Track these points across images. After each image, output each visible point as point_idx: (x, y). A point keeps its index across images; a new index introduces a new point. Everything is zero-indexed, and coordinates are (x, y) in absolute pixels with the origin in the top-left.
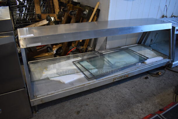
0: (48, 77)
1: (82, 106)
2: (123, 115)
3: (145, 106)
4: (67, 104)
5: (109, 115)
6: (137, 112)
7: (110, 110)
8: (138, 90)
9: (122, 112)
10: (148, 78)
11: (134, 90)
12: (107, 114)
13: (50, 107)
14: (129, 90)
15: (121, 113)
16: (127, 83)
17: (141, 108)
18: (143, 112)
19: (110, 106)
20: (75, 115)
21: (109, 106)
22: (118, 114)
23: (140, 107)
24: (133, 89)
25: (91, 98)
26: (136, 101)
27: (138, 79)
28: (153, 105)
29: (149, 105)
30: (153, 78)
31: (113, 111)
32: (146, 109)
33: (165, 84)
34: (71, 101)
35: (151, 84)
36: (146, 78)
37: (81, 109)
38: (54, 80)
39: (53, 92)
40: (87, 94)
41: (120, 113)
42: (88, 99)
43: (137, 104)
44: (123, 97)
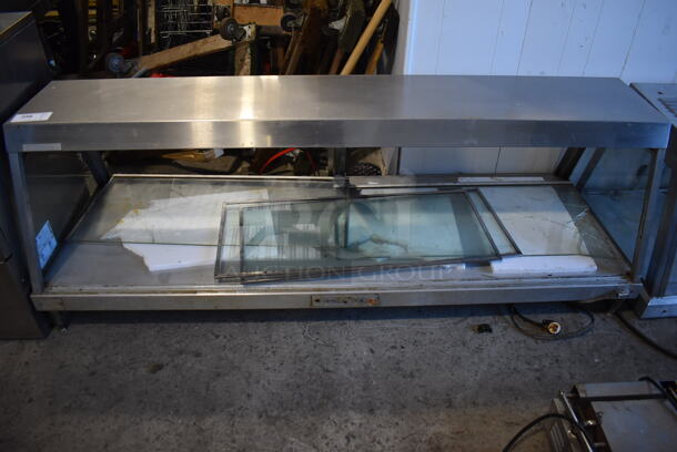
0: (119, 239)
1: (181, 353)
2: (273, 428)
3: (372, 430)
4: (149, 331)
5: (232, 409)
6: (325, 437)
7: (249, 396)
8: (402, 365)
9: (278, 418)
10: (490, 331)
11: (390, 358)
12: (229, 405)
13: (103, 325)
14: (372, 351)
15: (272, 420)
16: (388, 324)
17: (351, 428)
18: (347, 444)
19: (262, 382)
20: (143, 371)
21: (258, 382)
22: (261, 417)
23: (353, 424)
24: (393, 353)
25: (225, 337)
26: (359, 401)
27: (449, 321)
28: (404, 438)
29: (391, 432)
30: (512, 335)
31: (254, 402)
32: (367, 438)
33: (539, 379)
34: (166, 325)
35: (476, 360)
36: (484, 329)
37: (173, 361)
38: (131, 252)
39: (96, 288)
40: (225, 321)
41: (268, 417)
42: (217, 337)
43: (351, 413)
44: (328, 371)
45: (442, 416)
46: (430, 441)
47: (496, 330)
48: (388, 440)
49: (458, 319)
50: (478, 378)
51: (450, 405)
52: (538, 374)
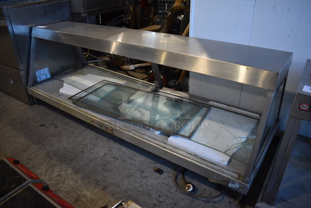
2: (44, 158)
3: (68, 178)
5: (43, 147)
6: (53, 170)
7: (52, 146)
8: (108, 165)
9: (50, 156)
10: (161, 174)
12: (44, 145)
14: (105, 154)
15: (47, 156)
17: (63, 173)
18: (55, 177)
21: (59, 143)
22: (46, 153)
23: (66, 172)
26: (78, 167)
28: (73, 188)
29: (72, 183)
30: (169, 181)
32: (63, 180)
35: (138, 180)
45: (96, 191)
46: (79, 195)
47: (164, 175)
48: (68, 185)
49: (153, 161)
50: (128, 187)
51: (104, 189)
52: (158, 203)
